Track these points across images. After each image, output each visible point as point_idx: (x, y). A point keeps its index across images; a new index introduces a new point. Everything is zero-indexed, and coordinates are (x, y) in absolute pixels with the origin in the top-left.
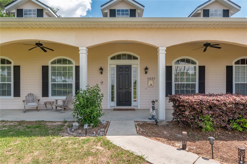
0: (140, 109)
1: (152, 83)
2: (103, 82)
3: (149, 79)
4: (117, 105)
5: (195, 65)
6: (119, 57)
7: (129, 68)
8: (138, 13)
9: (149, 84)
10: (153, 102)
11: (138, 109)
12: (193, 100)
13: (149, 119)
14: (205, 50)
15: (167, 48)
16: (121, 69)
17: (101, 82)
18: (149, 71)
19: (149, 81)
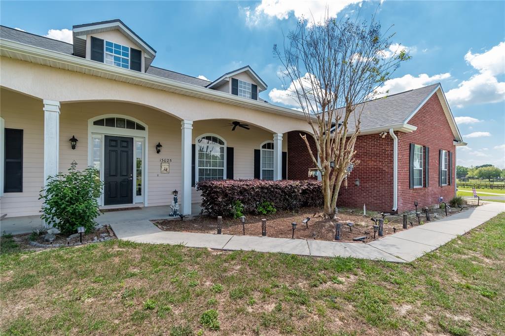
0: (148, 207)
1: (168, 167)
2: (76, 164)
3: (163, 161)
4: (105, 204)
5: (222, 146)
6: (110, 122)
7: (129, 141)
8: (145, 57)
9: (163, 169)
10: (175, 192)
11: (144, 207)
12: (226, 185)
13: (170, 215)
14: (234, 129)
15: (194, 122)
16: (113, 143)
17: (72, 164)
18: (162, 149)
19: (163, 164)
